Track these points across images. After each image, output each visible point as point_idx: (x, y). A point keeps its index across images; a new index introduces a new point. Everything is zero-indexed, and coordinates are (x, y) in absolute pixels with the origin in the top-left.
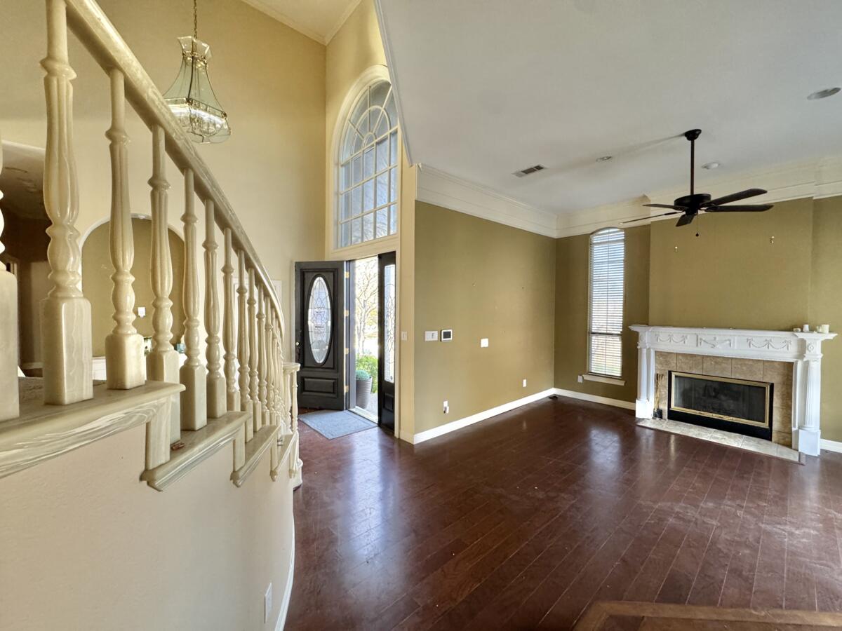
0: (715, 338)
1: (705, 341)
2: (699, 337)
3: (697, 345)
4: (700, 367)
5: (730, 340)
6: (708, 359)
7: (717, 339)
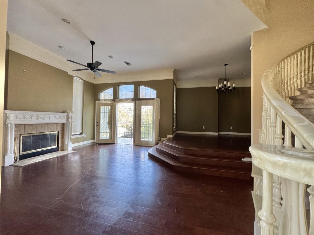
0: (44, 116)
1: (40, 117)
2: (38, 116)
3: (37, 120)
4: (36, 129)
5: (49, 117)
6: (39, 125)
7: (45, 116)
